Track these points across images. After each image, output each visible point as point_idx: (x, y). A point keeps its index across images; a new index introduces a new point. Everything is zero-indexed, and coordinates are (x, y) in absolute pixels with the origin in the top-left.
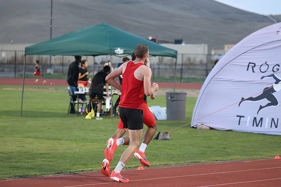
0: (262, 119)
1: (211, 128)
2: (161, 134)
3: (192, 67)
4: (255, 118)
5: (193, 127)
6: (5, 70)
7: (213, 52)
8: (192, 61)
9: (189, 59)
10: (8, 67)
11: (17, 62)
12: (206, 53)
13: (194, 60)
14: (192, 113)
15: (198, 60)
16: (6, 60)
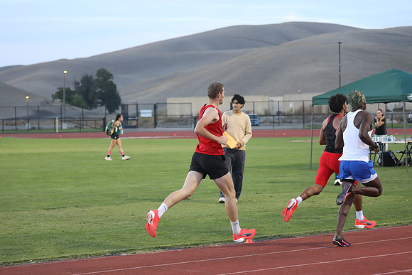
6: (293, 121)
10: (297, 118)
11: (305, 113)
16: (294, 110)
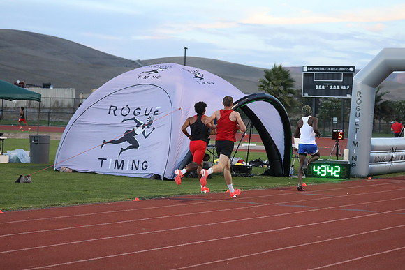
0: (123, 161)
1: (74, 171)
2: (23, 177)
3: (60, 111)
4: (117, 161)
5: (56, 170)
7: (81, 96)
8: (60, 105)
9: (57, 103)
12: (74, 97)
13: (62, 103)
14: (55, 156)
15: (66, 103)
